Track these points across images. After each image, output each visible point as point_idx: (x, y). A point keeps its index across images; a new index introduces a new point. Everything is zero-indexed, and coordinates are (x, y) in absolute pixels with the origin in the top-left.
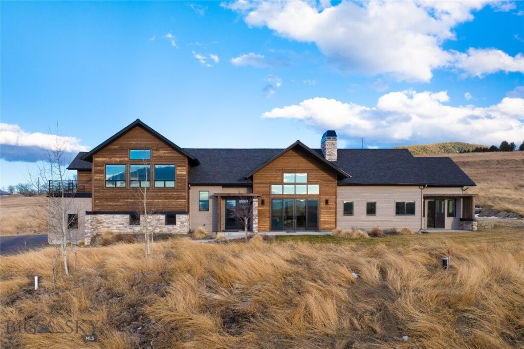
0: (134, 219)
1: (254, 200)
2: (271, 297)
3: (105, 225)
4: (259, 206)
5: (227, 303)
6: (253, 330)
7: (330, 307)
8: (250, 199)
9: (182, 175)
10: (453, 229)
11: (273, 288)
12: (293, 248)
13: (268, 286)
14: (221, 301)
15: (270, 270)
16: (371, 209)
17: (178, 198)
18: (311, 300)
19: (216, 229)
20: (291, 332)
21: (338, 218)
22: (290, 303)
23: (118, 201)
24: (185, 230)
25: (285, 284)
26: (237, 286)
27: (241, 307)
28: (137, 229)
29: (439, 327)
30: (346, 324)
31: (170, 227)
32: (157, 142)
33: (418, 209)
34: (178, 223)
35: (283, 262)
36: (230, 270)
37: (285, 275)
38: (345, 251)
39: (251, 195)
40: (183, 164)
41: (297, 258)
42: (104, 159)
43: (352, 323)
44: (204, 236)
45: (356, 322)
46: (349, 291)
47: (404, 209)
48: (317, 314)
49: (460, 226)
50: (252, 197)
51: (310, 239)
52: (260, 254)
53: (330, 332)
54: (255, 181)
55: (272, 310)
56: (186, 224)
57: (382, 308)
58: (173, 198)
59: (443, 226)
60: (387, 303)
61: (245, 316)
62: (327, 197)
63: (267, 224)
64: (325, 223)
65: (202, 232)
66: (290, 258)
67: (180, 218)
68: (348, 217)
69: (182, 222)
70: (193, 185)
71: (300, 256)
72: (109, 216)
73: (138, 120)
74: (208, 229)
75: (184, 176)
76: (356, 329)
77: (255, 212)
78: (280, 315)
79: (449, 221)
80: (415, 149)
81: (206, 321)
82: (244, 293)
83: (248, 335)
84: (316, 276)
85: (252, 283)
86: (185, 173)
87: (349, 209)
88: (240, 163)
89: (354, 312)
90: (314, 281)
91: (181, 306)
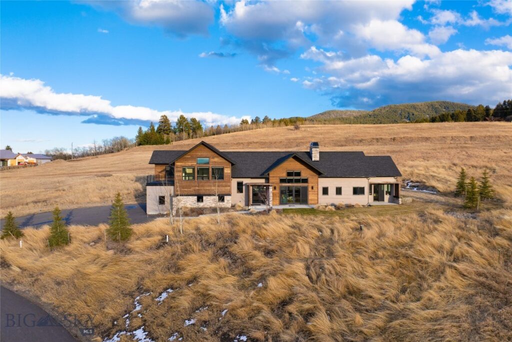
0: (200, 199)
1: (270, 187)
2: (283, 244)
3: (182, 202)
4: (273, 190)
5: (265, 246)
6: (277, 256)
7: (307, 247)
8: (268, 187)
9: (227, 173)
10: (389, 202)
11: (284, 240)
12: (292, 218)
13: (282, 238)
14: (263, 245)
15: (282, 231)
16: (339, 191)
17: (226, 186)
18: (299, 244)
19: (247, 204)
20: (291, 257)
21: (319, 197)
22: (291, 246)
23: (190, 188)
24: (229, 206)
25: (289, 238)
26: (268, 239)
27: (271, 248)
28: (201, 205)
29: (346, 255)
30: (312, 254)
31: (221, 203)
32: (213, 154)
33: (367, 190)
34: (225, 201)
35: (288, 227)
36: (264, 231)
37: (289, 233)
38: (318, 220)
39: (268, 184)
40: (228, 166)
41: (294, 225)
42: (181, 164)
43: (315, 253)
44: (241, 209)
45: (316, 253)
46: (316, 241)
47: (358, 191)
48: (301, 250)
49: (394, 200)
50: (269, 186)
51: (302, 212)
52: (276, 223)
53: (306, 257)
54: (270, 175)
55: (284, 249)
56: (231, 201)
57: (328, 248)
58: (223, 187)
59: (383, 200)
60: (330, 246)
61: (273, 251)
62: (312, 185)
63: (278, 201)
64: (311, 200)
65: (239, 206)
66: (291, 224)
67: (226, 198)
68: (325, 196)
69: (228, 201)
70: (233, 178)
71: (296, 223)
72: (185, 197)
73: (203, 141)
74: (242, 204)
75: (229, 173)
76: (316, 256)
77: (271, 195)
78: (287, 251)
79: (387, 197)
80: (406, 107)
81: (257, 253)
82: (272, 242)
83: (275, 258)
84: (303, 234)
85: (274, 237)
86: (229, 172)
87: (325, 191)
88: (260, 163)
89: (316, 249)
90: (301, 236)
91: (246, 248)
